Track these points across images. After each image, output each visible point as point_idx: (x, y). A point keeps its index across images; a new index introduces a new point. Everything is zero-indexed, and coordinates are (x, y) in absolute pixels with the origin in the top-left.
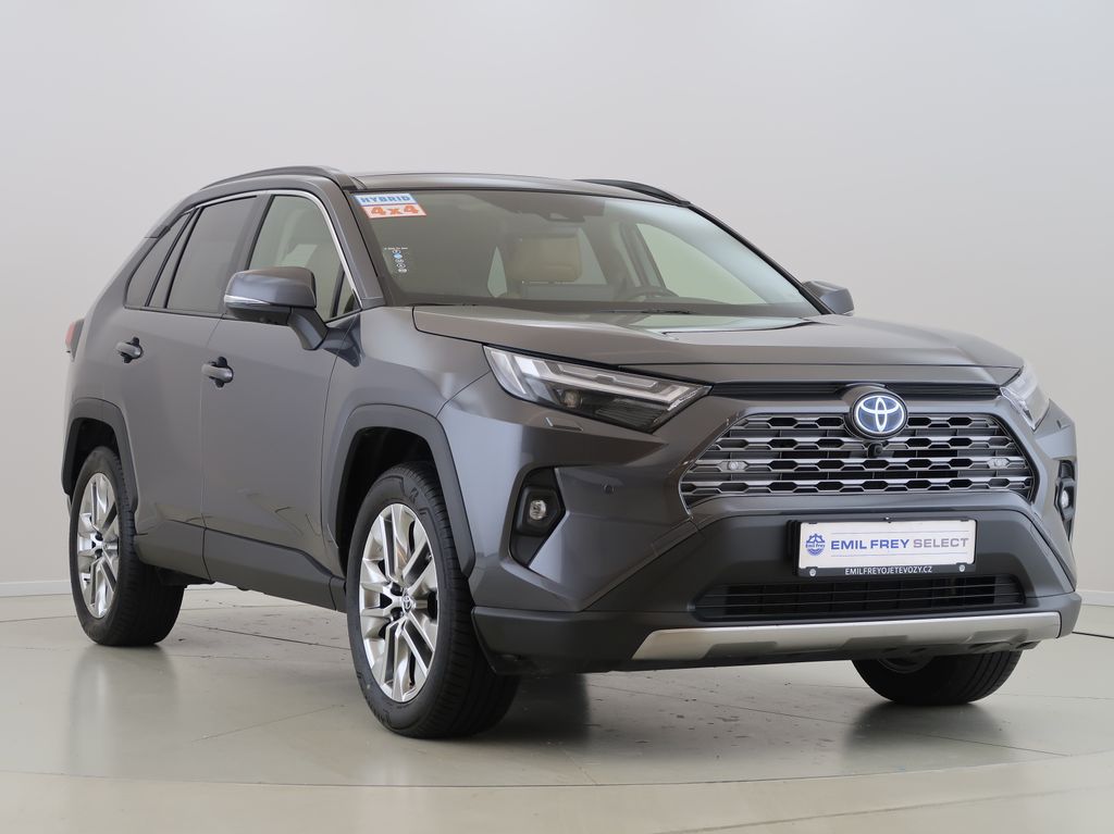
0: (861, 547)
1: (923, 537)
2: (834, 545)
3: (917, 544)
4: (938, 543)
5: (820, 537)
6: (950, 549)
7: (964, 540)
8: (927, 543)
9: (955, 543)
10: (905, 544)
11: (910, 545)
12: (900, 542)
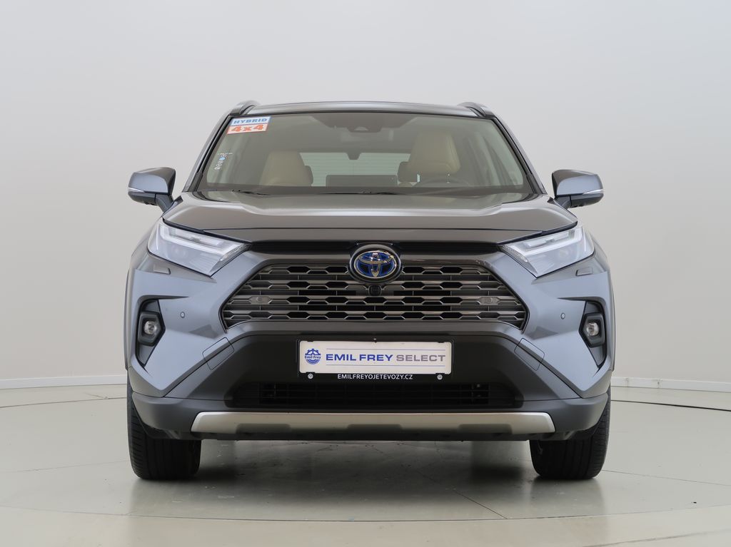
0: (351, 359)
1: (405, 353)
2: (328, 357)
3: (400, 358)
4: (419, 357)
5: (317, 351)
6: (429, 363)
7: (442, 356)
8: (408, 358)
9: (432, 358)
10: (389, 359)
11: (393, 359)
12: (385, 357)
